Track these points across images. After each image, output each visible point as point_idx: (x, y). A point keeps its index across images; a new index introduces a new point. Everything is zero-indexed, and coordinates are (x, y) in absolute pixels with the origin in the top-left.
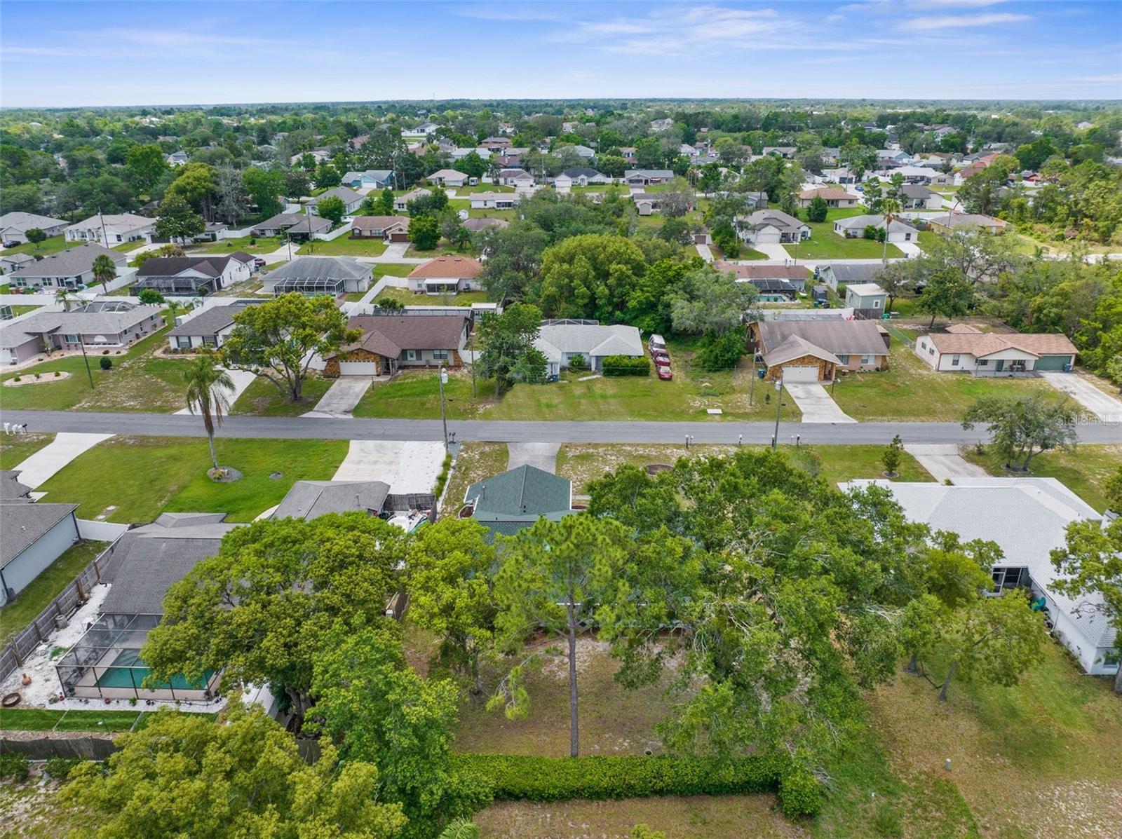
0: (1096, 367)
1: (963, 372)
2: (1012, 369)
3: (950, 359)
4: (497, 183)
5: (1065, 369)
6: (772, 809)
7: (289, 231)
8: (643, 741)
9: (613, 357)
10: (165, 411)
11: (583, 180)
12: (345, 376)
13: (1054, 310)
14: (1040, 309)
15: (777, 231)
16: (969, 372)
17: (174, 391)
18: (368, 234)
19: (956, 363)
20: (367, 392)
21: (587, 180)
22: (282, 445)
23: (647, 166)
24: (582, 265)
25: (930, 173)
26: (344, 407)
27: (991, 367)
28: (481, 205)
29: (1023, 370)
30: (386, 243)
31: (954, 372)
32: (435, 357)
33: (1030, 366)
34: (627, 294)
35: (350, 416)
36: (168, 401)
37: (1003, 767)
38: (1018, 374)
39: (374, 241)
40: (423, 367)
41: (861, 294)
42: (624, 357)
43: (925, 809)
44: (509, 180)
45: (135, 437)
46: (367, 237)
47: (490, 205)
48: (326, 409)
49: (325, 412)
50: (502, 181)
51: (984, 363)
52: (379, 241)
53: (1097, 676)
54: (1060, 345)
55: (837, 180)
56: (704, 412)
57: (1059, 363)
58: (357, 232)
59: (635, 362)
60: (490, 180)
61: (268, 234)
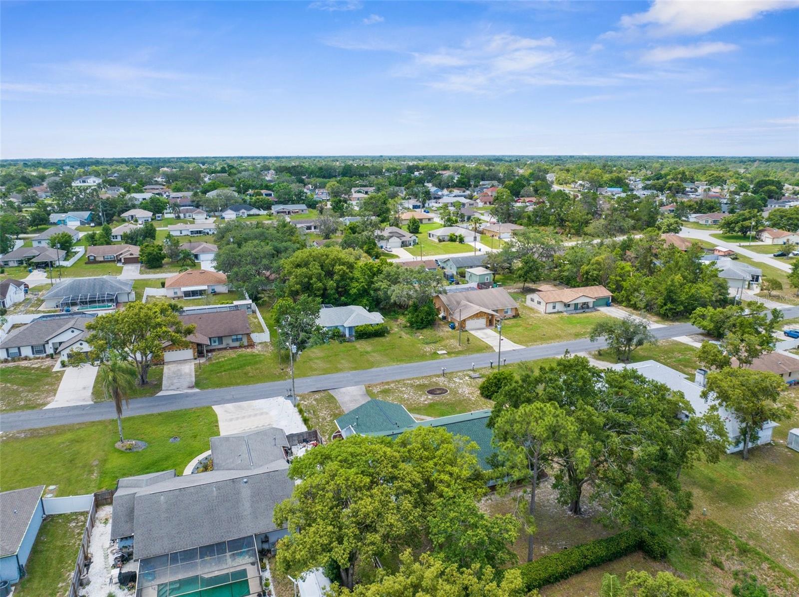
0: (622, 302)
1: (559, 312)
2: (582, 308)
3: (551, 306)
4: (178, 217)
5: (608, 305)
6: (645, 558)
7: (34, 260)
8: (554, 544)
9: (362, 326)
10: (34, 408)
11: (243, 213)
12: (169, 363)
13: (595, 272)
14: (587, 273)
15: (398, 240)
16: (561, 312)
17: (29, 391)
18: (102, 259)
19: (554, 307)
20: (196, 371)
21: (246, 213)
22: (160, 418)
23: (285, 202)
24: (315, 269)
25: (463, 200)
26: (186, 384)
27: (572, 307)
28: (178, 233)
29: (588, 307)
30: (119, 265)
31: (554, 313)
32: (233, 340)
33: (591, 305)
34: (348, 285)
35: (196, 390)
36: (30, 400)
37: (726, 507)
38: (587, 310)
39: (108, 264)
40: (225, 349)
41: (478, 274)
42: (369, 325)
43: (708, 537)
44: (187, 215)
45: (24, 431)
46: (101, 262)
47: (184, 233)
48: (172, 387)
49: (174, 390)
50: (182, 215)
51: (569, 306)
52: (112, 264)
53: (732, 454)
54: (602, 292)
55: (411, 207)
56: (435, 353)
57: (604, 302)
58: (92, 258)
59: (377, 328)
60: (172, 216)
61: (11, 264)
